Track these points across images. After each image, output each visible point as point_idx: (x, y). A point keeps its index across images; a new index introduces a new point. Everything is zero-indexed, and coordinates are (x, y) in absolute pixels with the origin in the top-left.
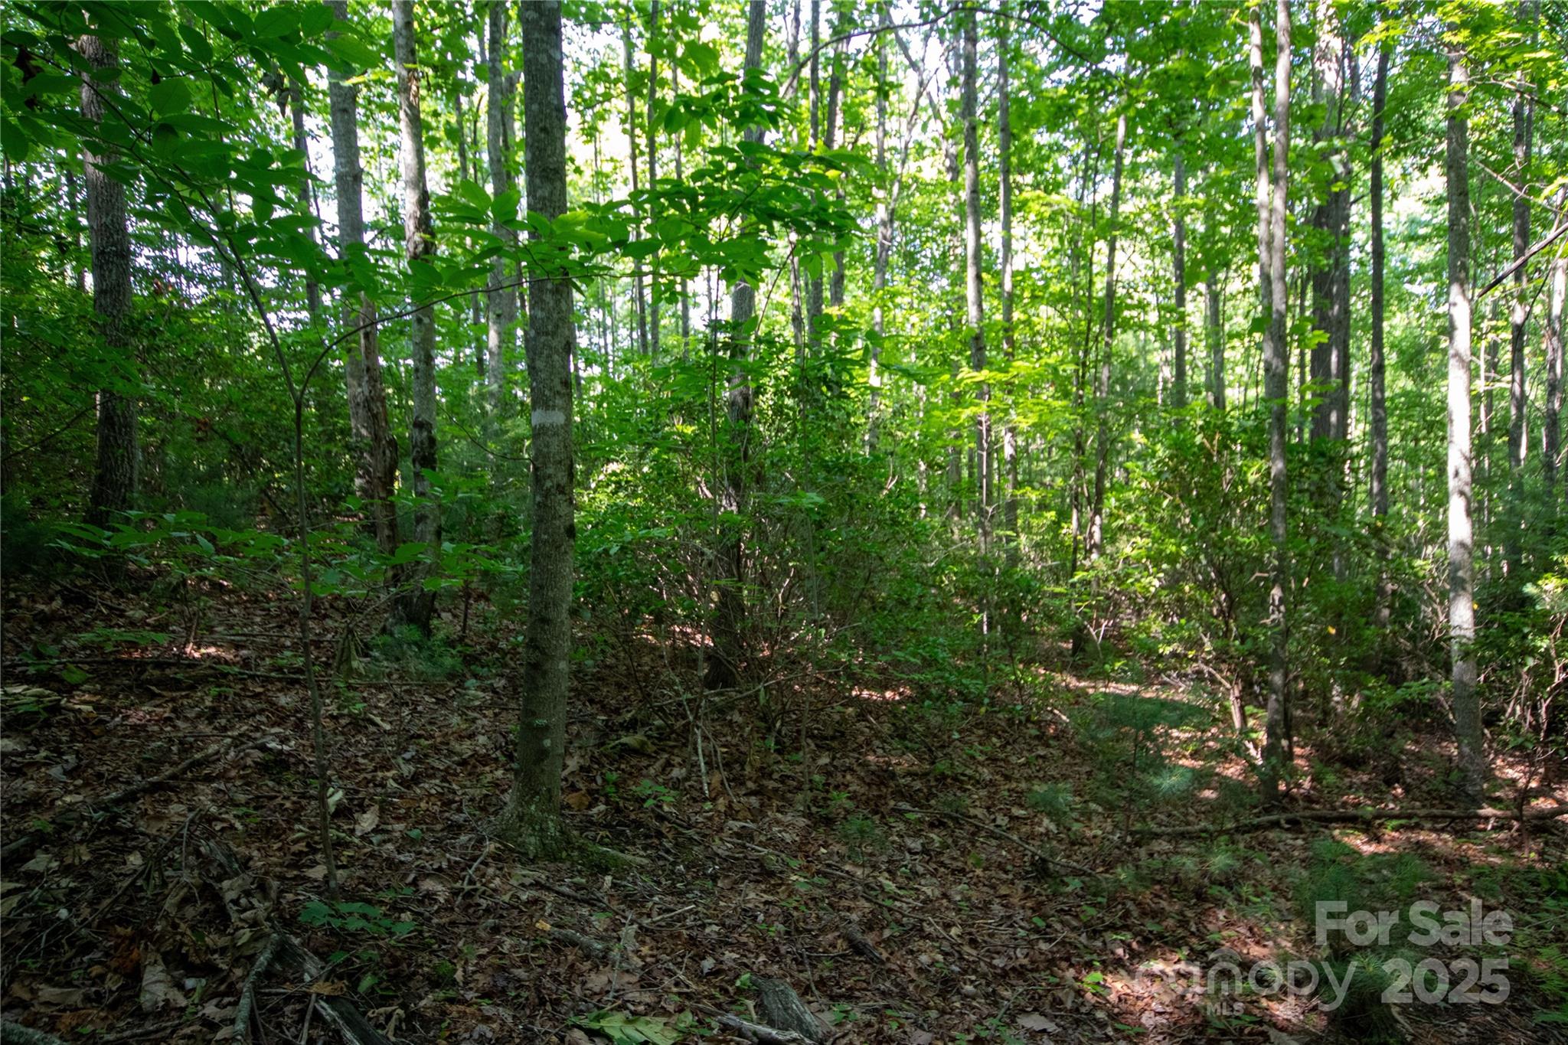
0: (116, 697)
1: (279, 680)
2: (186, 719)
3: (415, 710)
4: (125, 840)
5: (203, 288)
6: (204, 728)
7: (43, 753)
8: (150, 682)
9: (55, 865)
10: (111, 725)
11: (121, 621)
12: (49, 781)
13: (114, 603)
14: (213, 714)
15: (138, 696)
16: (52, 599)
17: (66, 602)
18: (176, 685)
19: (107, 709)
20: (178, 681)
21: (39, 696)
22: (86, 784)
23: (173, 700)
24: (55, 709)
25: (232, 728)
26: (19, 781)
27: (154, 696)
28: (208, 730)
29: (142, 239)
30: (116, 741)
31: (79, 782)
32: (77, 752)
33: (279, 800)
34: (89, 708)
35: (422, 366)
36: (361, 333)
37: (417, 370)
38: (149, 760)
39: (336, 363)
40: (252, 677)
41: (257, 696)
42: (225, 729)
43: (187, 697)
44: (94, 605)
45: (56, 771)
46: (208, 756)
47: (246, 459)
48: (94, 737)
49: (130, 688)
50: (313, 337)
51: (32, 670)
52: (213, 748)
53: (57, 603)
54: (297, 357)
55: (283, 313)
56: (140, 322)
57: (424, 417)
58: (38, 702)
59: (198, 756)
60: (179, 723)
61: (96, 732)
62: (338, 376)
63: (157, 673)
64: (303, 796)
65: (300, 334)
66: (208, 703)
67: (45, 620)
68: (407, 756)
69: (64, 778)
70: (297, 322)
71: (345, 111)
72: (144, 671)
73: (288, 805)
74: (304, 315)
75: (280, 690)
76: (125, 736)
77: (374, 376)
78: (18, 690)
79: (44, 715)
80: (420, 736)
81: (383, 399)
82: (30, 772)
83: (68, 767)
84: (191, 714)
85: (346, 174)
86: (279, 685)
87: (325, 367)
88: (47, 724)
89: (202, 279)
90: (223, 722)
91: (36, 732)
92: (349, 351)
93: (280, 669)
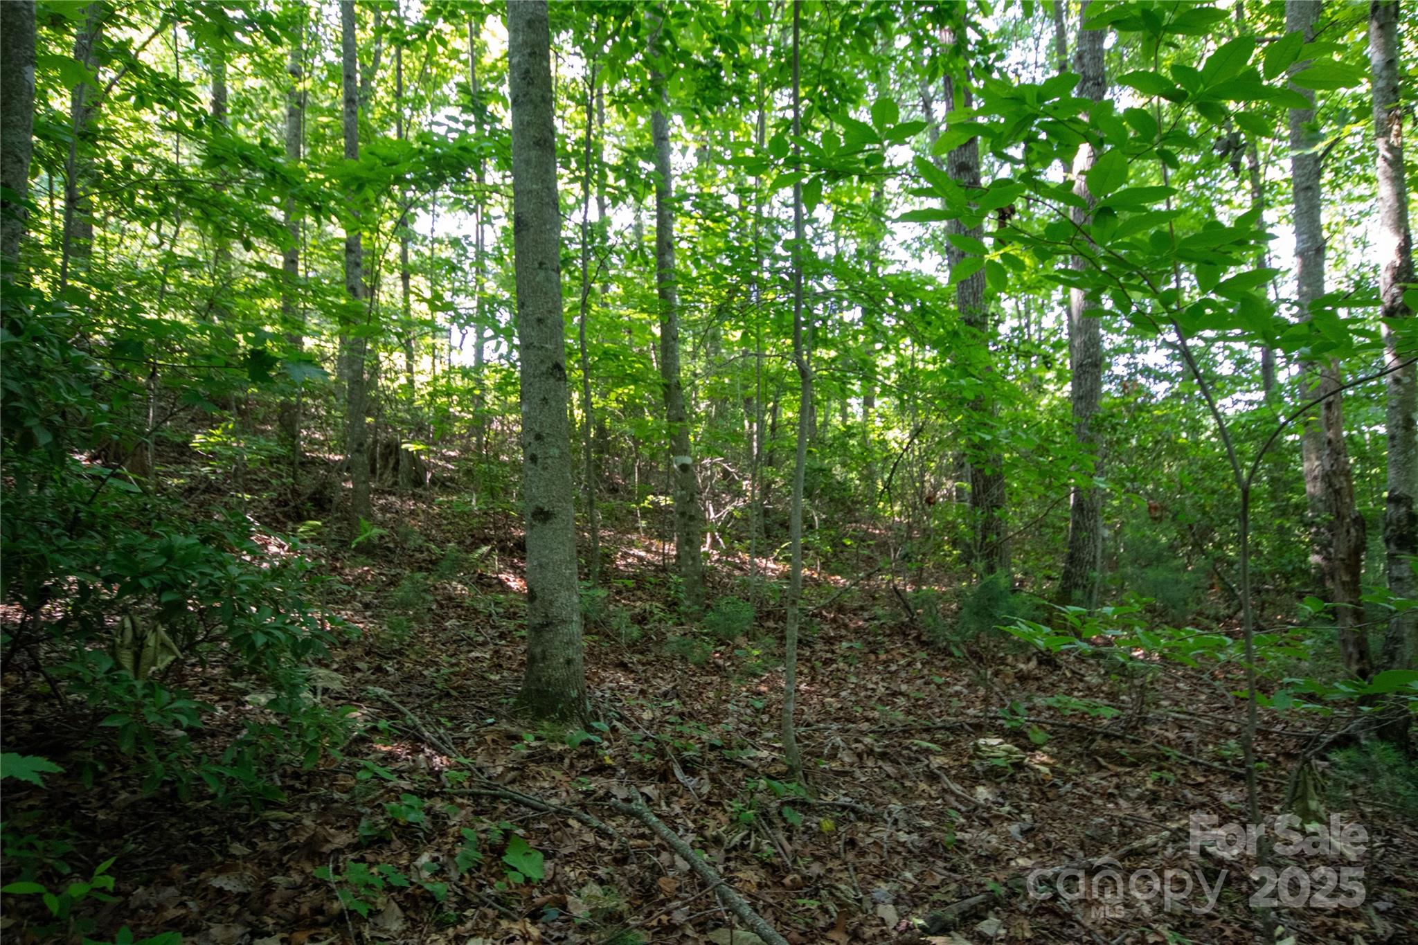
0: (1067, 763)
1: (1223, 772)
2: (1128, 799)
3: (1389, 843)
4: (1063, 925)
5: (1166, 384)
6: (1144, 812)
7: (1007, 808)
8: (1097, 752)
9: (1002, 932)
10: (1063, 791)
11: (1081, 685)
12: (1008, 839)
13: (1076, 667)
14: (1154, 799)
15: (1088, 765)
16: (1029, 660)
17: (1040, 663)
18: (1121, 761)
19: (1061, 774)
20: (1123, 757)
21: (1010, 752)
22: (1037, 850)
23: (1117, 775)
24: (1019, 766)
25: (1172, 819)
26: (986, 832)
27: (1100, 768)
28: (1148, 815)
29: (1118, 351)
30: (1065, 808)
31: (1031, 846)
32: (1033, 814)
33: (1217, 923)
34: (1045, 770)
35: (1400, 433)
36: (1322, 405)
37: (1392, 438)
38: (1093, 838)
39: (1290, 438)
40: (1194, 763)
41: (1198, 786)
42: (1163, 818)
43: (1129, 774)
44: (1060, 668)
45: (1014, 829)
46: (1145, 847)
47: (1198, 536)
48: (1048, 800)
49: (1081, 755)
50: (1267, 414)
51: (1007, 726)
52: (1151, 839)
53: (1033, 664)
54: (1251, 436)
55: (1237, 396)
56: (1104, 420)
57: (1402, 490)
58: (1008, 757)
59: (1136, 844)
60: (1121, 802)
61: (1050, 795)
62: (1295, 449)
63: (1104, 744)
64: (1246, 926)
65: (1253, 412)
66: (1149, 786)
67: (1022, 678)
68: (1382, 906)
69: (1020, 838)
70: (1251, 403)
71: (1308, 188)
72: (1093, 741)
73: (1228, 932)
74: (1260, 395)
75: (1224, 784)
76: (1073, 805)
77: (1336, 449)
78: (994, 742)
79: (1011, 770)
80: (1397, 883)
81: (1348, 474)
82: (995, 823)
83: (1026, 827)
84: (1133, 794)
85: (1308, 249)
86: (1222, 778)
87: (1280, 443)
88: (1012, 779)
89: (1166, 377)
90: (1163, 809)
91: (1004, 785)
92: (1307, 424)
93: (1223, 760)
